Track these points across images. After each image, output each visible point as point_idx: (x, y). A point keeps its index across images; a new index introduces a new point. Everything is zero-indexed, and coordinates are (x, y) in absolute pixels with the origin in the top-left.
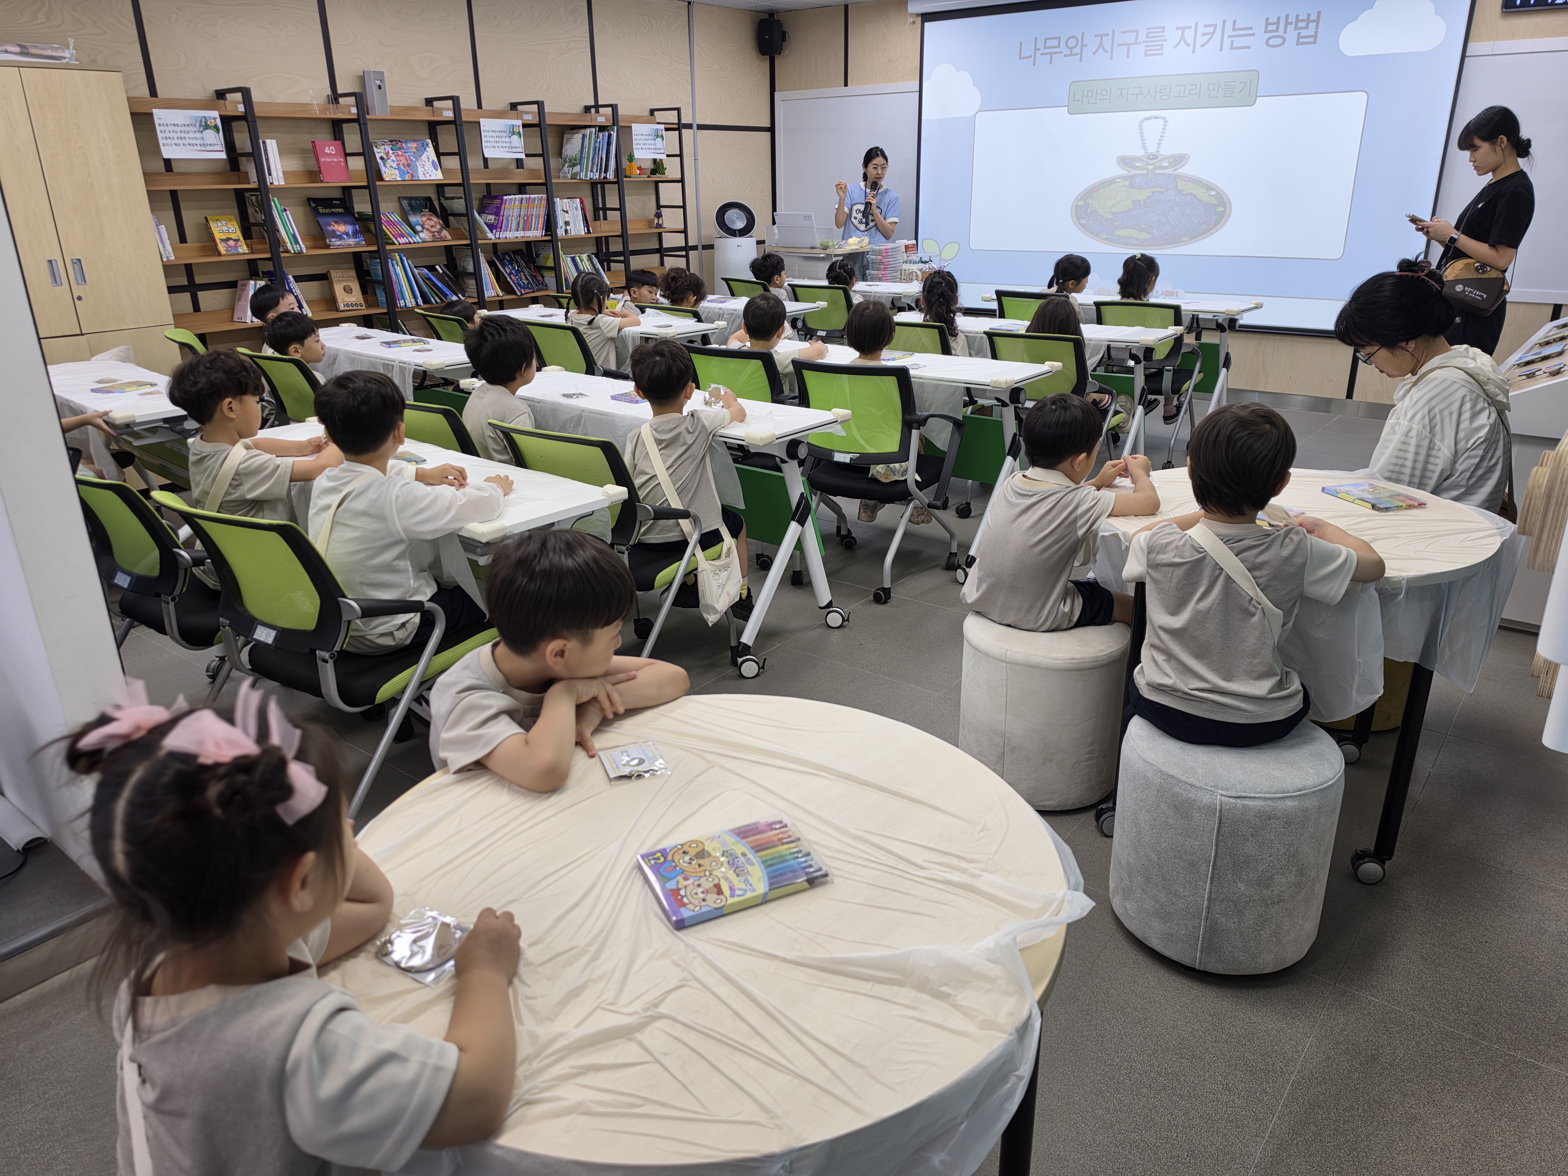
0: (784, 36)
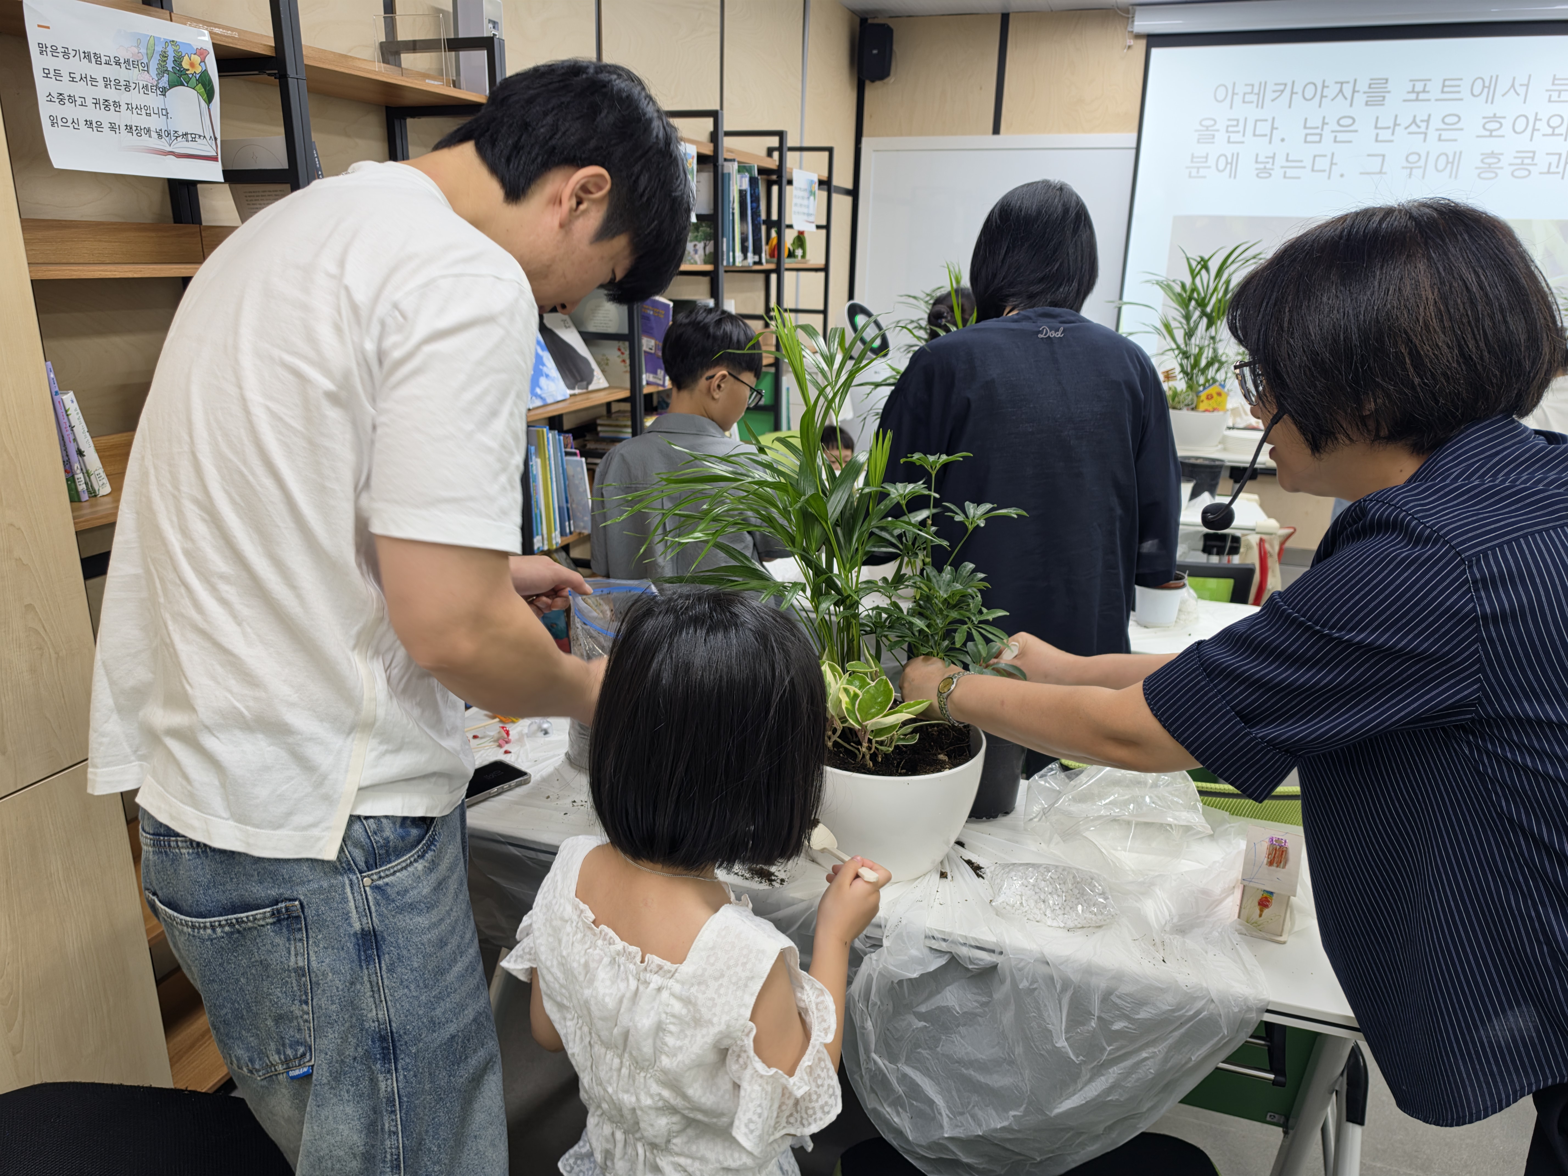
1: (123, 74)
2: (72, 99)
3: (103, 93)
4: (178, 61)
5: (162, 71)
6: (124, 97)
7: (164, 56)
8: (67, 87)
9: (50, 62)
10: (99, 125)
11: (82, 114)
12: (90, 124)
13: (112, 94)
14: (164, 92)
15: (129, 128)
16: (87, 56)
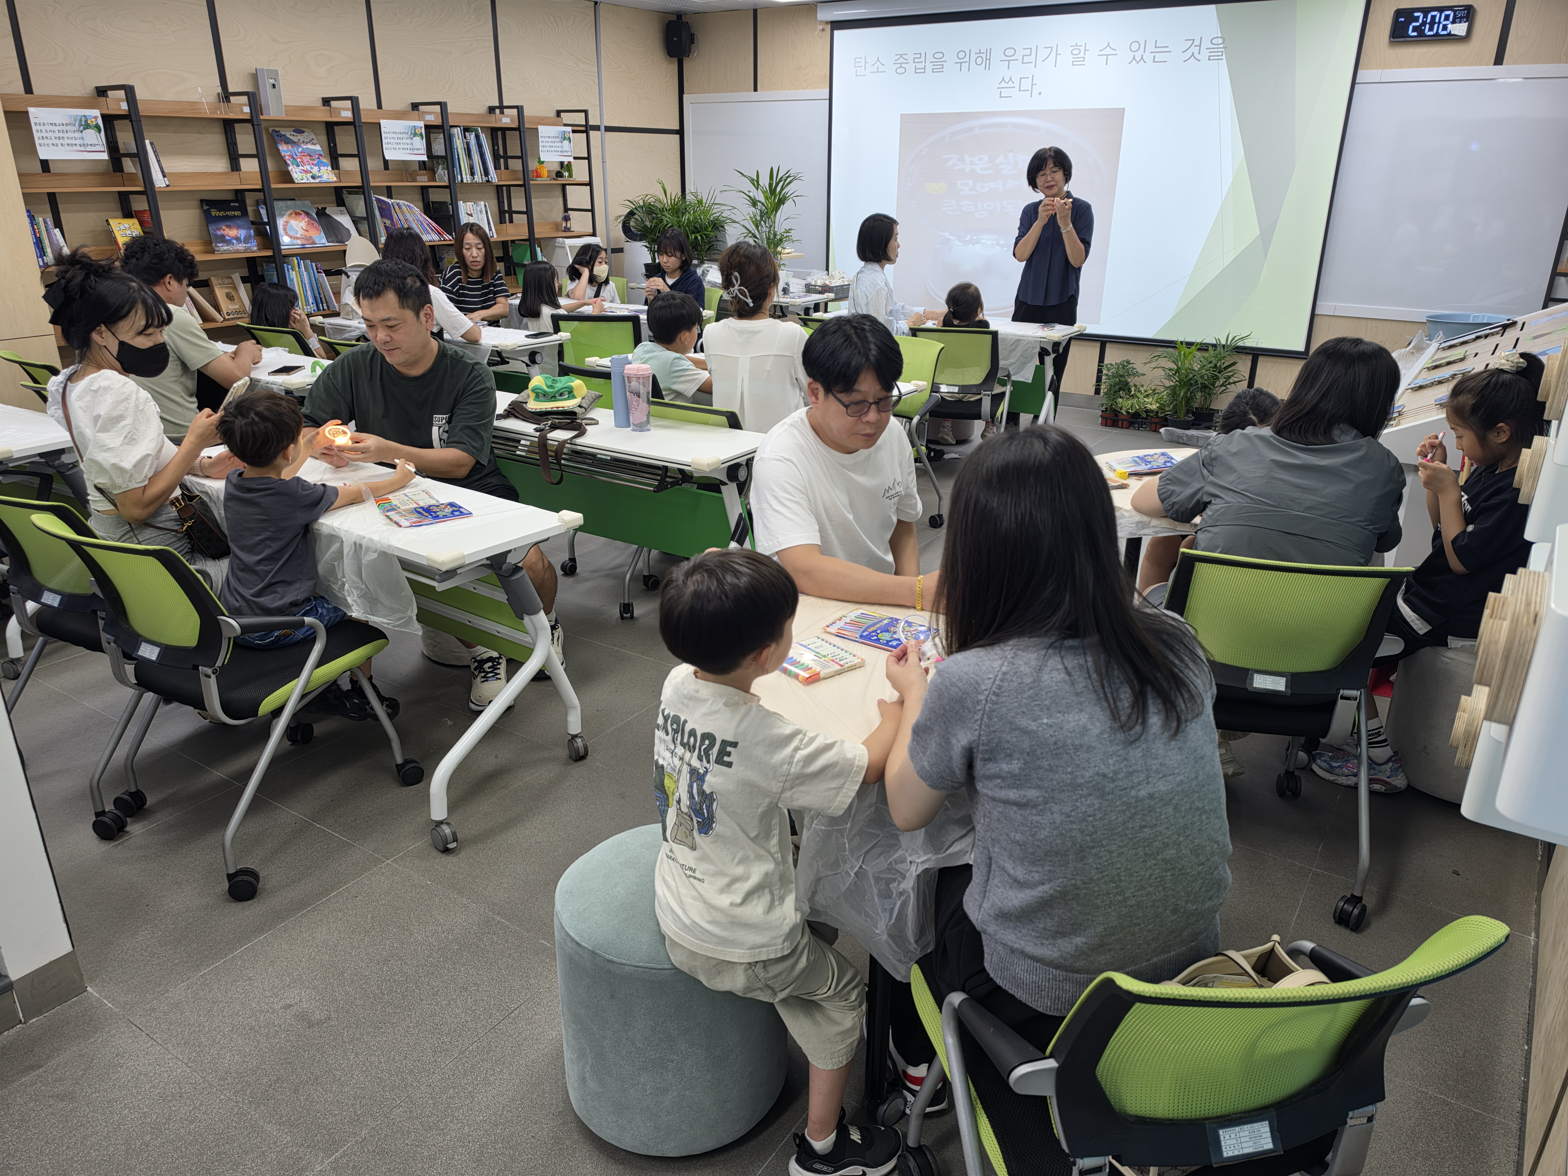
0: (692, 39)
1: (65, 128)
2: (47, 138)
3: (57, 135)
4: (86, 121)
5: (80, 125)
6: (65, 135)
7: (81, 120)
8: (45, 134)
9: (39, 128)
10: (57, 145)
11: (50, 142)
12: (53, 144)
13: (61, 135)
14: (81, 132)
15: (68, 145)
16: (52, 124)
